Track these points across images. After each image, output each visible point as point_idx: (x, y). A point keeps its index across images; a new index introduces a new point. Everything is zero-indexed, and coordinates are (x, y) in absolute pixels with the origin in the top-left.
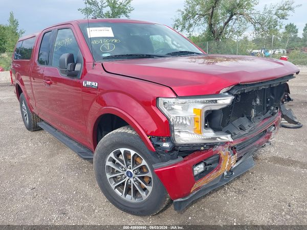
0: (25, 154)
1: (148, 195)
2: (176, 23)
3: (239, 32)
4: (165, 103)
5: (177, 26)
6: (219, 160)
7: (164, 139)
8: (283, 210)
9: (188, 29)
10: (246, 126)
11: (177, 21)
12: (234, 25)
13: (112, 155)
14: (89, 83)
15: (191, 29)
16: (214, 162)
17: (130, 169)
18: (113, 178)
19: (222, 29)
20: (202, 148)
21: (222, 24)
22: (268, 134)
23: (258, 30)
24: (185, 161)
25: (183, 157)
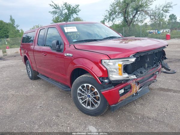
0: (32, 91)
1: (98, 106)
2: (105, 17)
3: (142, 21)
4: (105, 62)
5: (106, 19)
6: (131, 88)
7: (105, 78)
8: (163, 111)
9: (112, 21)
10: (143, 72)
11: (106, 16)
12: (139, 17)
13: (80, 87)
14: (68, 54)
15: (114, 21)
16: (128, 89)
17: (89, 93)
18: (81, 98)
19: (132, 19)
20: (123, 82)
21: (132, 17)
22: (155, 76)
23: (153, 19)
24: (115, 88)
25: (114, 86)
